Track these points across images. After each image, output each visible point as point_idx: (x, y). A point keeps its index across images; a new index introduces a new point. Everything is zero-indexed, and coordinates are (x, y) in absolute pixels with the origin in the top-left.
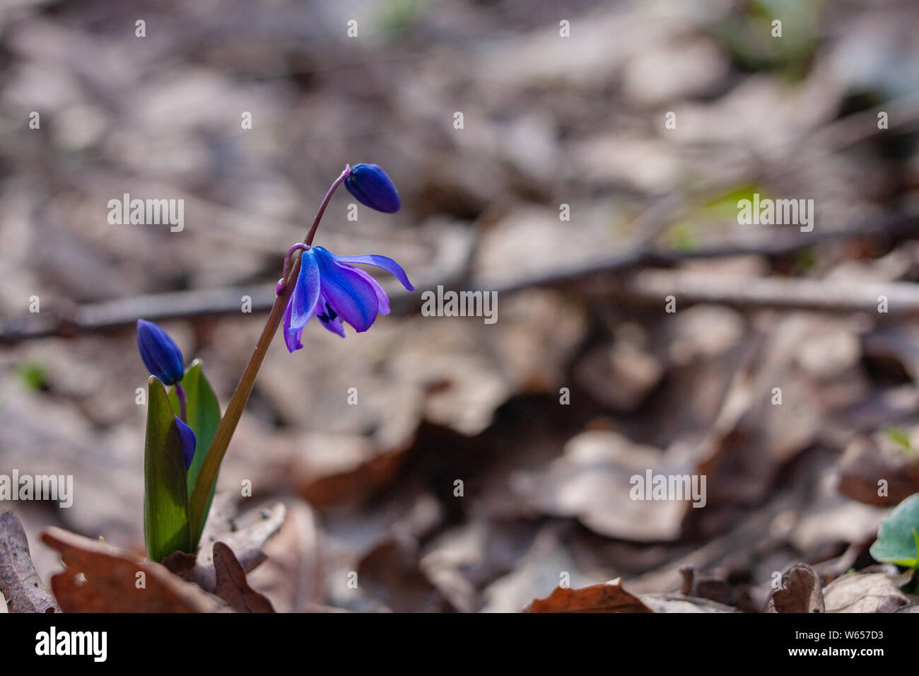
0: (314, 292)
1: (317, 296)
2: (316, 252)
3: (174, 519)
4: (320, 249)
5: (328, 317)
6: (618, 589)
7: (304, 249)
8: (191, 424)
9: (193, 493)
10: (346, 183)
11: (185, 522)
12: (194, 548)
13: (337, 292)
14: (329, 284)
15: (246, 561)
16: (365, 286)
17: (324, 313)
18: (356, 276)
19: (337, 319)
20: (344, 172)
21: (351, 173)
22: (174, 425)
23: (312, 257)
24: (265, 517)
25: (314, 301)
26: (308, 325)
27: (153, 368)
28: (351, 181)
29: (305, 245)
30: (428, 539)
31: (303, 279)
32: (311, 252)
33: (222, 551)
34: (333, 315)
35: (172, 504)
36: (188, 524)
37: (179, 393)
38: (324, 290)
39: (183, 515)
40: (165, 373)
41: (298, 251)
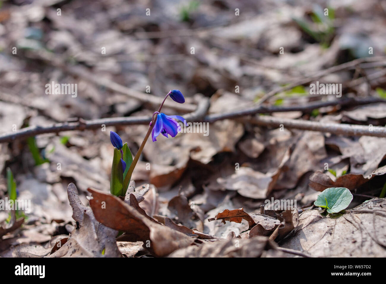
0: (161, 126)
1: (162, 127)
2: (161, 114)
3: (119, 187)
4: (162, 114)
5: (164, 133)
6: (242, 211)
7: (158, 114)
8: (124, 160)
9: (125, 180)
10: (170, 95)
11: (122, 188)
12: (124, 195)
13: (167, 126)
14: (165, 124)
15: (138, 199)
16: (175, 124)
17: (163, 132)
18: (172, 121)
19: (167, 133)
20: (170, 92)
21: (172, 92)
22: (120, 161)
23: (160, 116)
24: (144, 188)
25: (160, 129)
26: (159, 135)
27: (114, 145)
28: (171, 94)
29: (158, 112)
30: (191, 197)
31: (158, 122)
32: (160, 114)
33: (132, 196)
34: (166, 132)
35: (119, 183)
36: (123, 188)
37: (121, 152)
38: (164, 126)
39: (122, 186)
40: (118, 147)
41: (156, 114)
